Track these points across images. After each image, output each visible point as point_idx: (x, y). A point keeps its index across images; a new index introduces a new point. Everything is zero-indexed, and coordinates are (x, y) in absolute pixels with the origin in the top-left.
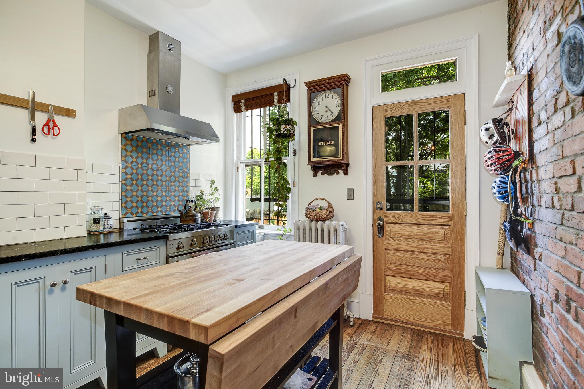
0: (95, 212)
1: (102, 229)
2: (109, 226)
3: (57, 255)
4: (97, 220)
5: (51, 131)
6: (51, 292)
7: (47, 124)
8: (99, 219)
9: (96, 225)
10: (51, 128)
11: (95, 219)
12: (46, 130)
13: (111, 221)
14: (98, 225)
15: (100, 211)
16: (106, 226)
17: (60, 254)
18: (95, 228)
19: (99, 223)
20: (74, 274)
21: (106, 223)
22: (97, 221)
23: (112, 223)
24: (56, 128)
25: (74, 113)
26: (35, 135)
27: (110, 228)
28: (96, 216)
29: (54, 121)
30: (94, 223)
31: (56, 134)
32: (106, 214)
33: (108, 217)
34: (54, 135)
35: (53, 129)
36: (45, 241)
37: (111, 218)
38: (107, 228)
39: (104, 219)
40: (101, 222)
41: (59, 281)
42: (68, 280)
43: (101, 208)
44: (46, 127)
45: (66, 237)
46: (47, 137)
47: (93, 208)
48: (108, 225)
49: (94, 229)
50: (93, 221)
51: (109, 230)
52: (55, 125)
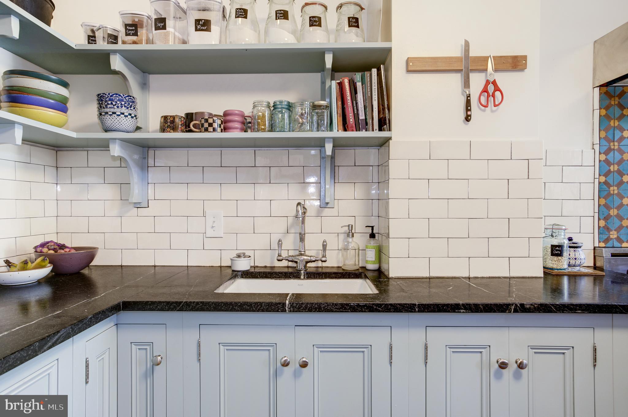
0: (554, 234)
1: (566, 266)
2: (578, 262)
3: (509, 312)
4: (557, 248)
5: (491, 99)
6: (499, 376)
7: (485, 90)
8: (561, 246)
9: (555, 258)
10: (491, 94)
11: (553, 247)
12: (483, 100)
13: (581, 252)
14: (560, 258)
15: (563, 234)
16: (573, 262)
17: (513, 312)
18: (553, 263)
19: (560, 255)
20: (535, 353)
21: (572, 256)
22: (557, 250)
23: (582, 257)
24: (498, 94)
25: (524, 62)
26: (470, 110)
27: (579, 266)
28: (555, 242)
29: (494, 83)
30: (553, 254)
31: (497, 103)
32: (570, 239)
33: (575, 245)
34: (495, 106)
35: (493, 96)
36: (483, 278)
37: (580, 247)
38: (574, 266)
39: (570, 247)
40: (565, 254)
41: (511, 359)
42: (525, 362)
43: (564, 228)
44: (484, 96)
45: (512, 275)
46: (484, 111)
47: (551, 227)
48: (575, 259)
49: (551, 265)
50: (550, 250)
51: (578, 268)
52: (497, 89)
